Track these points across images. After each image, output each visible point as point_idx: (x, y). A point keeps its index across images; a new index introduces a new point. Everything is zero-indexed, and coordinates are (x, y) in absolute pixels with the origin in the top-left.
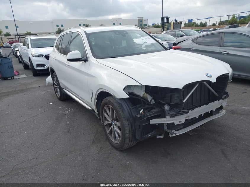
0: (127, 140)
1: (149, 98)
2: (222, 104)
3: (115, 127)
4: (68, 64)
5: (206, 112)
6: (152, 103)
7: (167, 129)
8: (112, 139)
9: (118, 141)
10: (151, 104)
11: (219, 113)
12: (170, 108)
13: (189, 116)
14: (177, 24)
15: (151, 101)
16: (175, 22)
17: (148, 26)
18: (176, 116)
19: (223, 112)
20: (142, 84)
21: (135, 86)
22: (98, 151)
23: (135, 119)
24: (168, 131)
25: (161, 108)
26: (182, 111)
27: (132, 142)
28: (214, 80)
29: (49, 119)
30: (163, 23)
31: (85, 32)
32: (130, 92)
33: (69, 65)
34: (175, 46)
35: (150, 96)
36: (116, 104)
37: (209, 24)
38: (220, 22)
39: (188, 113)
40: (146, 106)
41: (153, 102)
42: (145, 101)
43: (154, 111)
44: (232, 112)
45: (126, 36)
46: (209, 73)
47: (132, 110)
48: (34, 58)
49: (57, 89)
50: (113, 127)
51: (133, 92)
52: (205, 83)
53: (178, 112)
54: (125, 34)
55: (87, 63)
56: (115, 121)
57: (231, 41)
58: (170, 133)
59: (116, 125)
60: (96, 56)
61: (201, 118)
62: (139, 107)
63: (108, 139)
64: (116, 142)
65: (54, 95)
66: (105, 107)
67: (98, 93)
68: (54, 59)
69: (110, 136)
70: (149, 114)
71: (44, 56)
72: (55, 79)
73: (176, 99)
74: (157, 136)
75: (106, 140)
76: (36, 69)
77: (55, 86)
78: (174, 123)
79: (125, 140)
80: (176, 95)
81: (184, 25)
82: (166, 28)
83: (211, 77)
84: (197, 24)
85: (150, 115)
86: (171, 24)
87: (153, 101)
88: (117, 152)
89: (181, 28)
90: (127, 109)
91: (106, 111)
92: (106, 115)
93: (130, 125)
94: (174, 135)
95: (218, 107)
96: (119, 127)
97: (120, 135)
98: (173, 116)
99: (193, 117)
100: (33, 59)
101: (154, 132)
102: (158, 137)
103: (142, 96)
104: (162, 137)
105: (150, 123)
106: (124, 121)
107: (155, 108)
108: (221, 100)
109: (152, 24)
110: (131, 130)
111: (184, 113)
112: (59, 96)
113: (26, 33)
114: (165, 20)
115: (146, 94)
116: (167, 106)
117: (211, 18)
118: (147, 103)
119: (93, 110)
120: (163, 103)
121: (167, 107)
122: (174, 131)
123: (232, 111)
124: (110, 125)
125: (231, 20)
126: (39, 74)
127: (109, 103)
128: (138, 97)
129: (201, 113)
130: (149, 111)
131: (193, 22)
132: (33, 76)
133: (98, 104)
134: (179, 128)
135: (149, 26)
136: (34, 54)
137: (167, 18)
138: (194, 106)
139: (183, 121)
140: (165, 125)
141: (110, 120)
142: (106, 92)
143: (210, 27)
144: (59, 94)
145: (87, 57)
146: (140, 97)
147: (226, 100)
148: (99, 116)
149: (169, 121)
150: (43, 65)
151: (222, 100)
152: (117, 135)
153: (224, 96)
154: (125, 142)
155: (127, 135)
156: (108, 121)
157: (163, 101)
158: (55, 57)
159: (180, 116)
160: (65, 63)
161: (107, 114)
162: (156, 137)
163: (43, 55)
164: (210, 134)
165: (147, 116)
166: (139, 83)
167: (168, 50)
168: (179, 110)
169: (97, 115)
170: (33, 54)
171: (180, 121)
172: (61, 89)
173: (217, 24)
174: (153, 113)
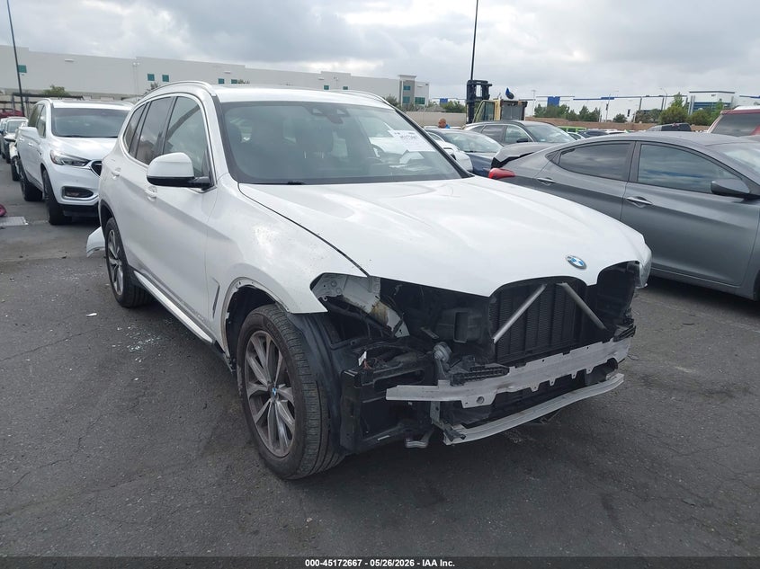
0: (312, 449)
1: (392, 319)
2: (613, 353)
3: (279, 403)
4: (154, 194)
5: (563, 375)
6: (398, 335)
7: (438, 420)
8: (267, 441)
9: (285, 450)
10: (396, 339)
11: (604, 380)
12: (450, 356)
13: (510, 384)
14: (513, 107)
15: (397, 327)
16: (506, 98)
17: (426, 103)
18: (467, 380)
19: (617, 379)
20: (370, 274)
21: (348, 276)
22: (217, 476)
23: (340, 381)
24: (443, 426)
25: (425, 352)
26: (487, 366)
27: (329, 456)
28: (590, 278)
29: (76, 364)
30: (471, 99)
31: (215, 99)
32: (334, 294)
33: (155, 198)
34: (497, 170)
35: (394, 313)
36: (285, 331)
37: (608, 115)
38: (638, 112)
39: (505, 374)
40: (380, 344)
41: (404, 331)
42: (379, 327)
43: (402, 359)
44: (647, 381)
45: (342, 122)
46: (580, 256)
47: (333, 352)
48: (58, 168)
49: (116, 271)
50: (274, 404)
51: (342, 296)
52: (565, 284)
53: (476, 368)
54: (343, 116)
55: (211, 193)
56: (280, 386)
57: (668, 171)
58: (447, 433)
59: (281, 397)
60: (240, 176)
61: (548, 391)
62: (356, 346)
63: (254, 441)
64: (279, 452)
65: (106, 287)
66: (252, 339)
67: (235, 290)
68: (114, 175)
69: (261, 432)
70: (385, 369)
71: (90, 164)
72: (114, 238)
73: (471, 329)
74: (408, 440)
75: (250, 443)
76: (59, 202)
77: (112, 261)
78: (459, 403)
79: (304, 447)
80: (472, 316)
81: (536, 110)
82: (477, 115)
83: (583, 267)
84: (572, 112)
85: (390, 372)
86: (494, 103)
87: (404, 328)
88: (280, 483)
89: (523, 120)
90: (319, 349)
91: (255, 351)
92: (253, 363)
93: (324, 401)
94: (458, 441)
95: (601, 362)
96: (289, 404)
97: (293, 431)
98: (458, 381)
99: (521, 388)
100: (55, 171)
101: (399, 427)
102: (410, 444)
103: (369, 310)
104: (422, 444)
105: (387, 398)
106: (306, 387)
107: (407, 352)
108: (611, 343)
109: (442, 100)
110: (325, 415)
111: (492, 373)
112: (120, 293)
113: (48, 91)
114: (479, 91)
115: (382, 306)
116: (442, 348)
117: (613, 98)
118: (385, 334)
119: (217, 344)
120: (433, 336)
121: (441, 352)
122: (459, 428)
123: (646, 376)
124: (264, 396)
125: (669, 108)
126: (71, 218)
127: (265, 324)
128: (359, 313)
129: (549, 376)
130: (387, 360)
131: (561, 104)
132: (49, 224)
133: (231, 327)
134: (477, 420)
135: (430, 105)
136: (58, 155)
137: (485, 86)
138: (529, 355)
139: (489, 399)
140: (433, 407)
141: (264, 381)
142: (259, 290)
143: (609, 124)
144: (120, 286)
145: (211, 177)
146: (364, 312)
147: (628, 341)
148: (234, 367)
149: (447, 394)
150: (86, 193)
151: (614, 341)
152: (282, 430)
153: (622, 329)
154: (303, 454)
155: (312, 431)
156: (259, 383)
157: (433, 331)
158: (119, 169)
159: (478, 382)
160: (144, 191)
161: (258, 359)
162: (403, 442)
163: (88, 161)
164: (573, 445)
165: (379, 375)
166: (361, 269)
167: (468, 177)
168: (479, 363)
169: (227, 361)
170: (57, 153)
171: (480, 398)
172: (128, 271)
173: (629, 119)
174: (401, 365)
